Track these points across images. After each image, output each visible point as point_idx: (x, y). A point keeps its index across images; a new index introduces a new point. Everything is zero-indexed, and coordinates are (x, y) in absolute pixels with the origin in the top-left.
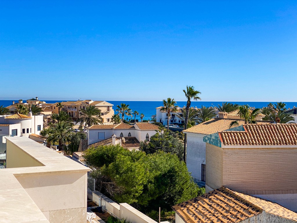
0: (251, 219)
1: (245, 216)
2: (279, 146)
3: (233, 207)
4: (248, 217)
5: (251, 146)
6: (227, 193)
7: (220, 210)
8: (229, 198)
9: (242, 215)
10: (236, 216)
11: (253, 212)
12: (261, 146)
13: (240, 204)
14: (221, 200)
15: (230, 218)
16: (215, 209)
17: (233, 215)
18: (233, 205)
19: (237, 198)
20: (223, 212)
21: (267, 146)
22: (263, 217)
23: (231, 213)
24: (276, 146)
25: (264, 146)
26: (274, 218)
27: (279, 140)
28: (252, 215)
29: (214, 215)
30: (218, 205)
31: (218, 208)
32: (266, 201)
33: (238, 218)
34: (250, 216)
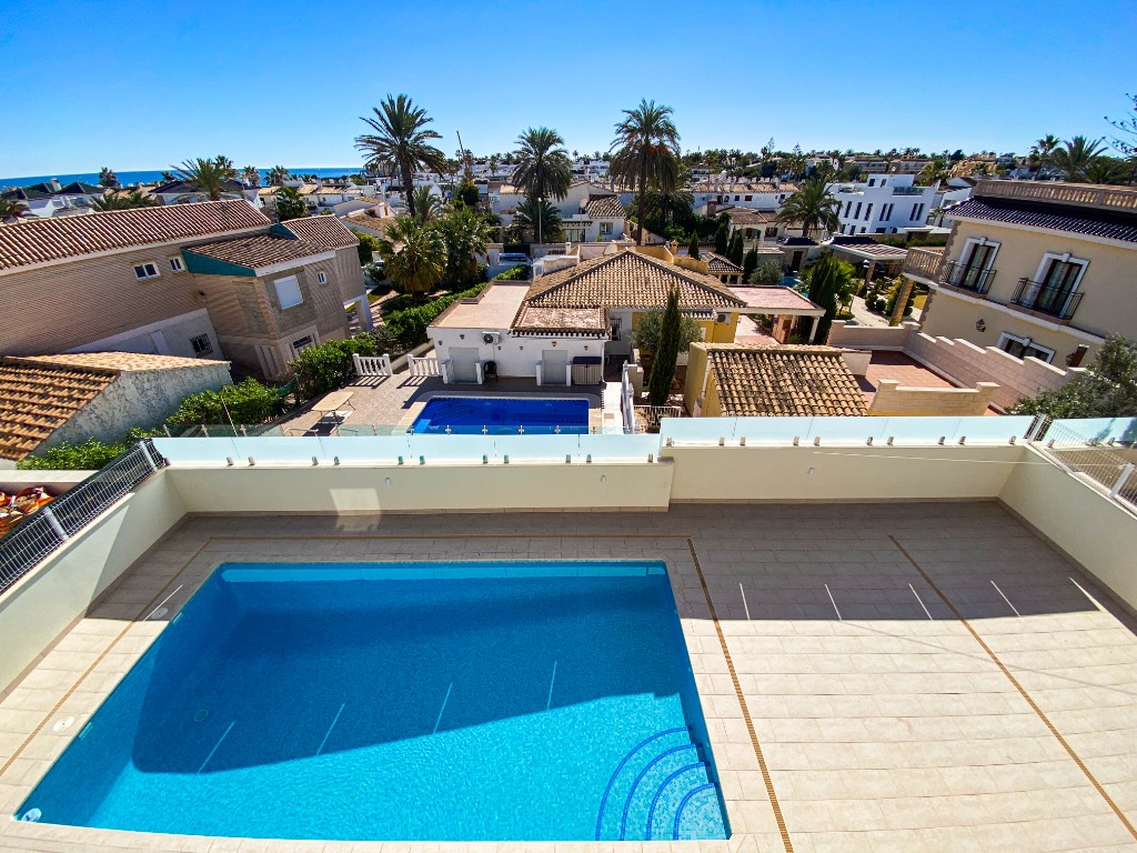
0: (107, 392)
1: (90, 391)
2: (76, 258)
3: (50, 385)
4: (99, 391)
5: (19, 269)
6: (16, 365)
7: (25, 398)
8: (26, 371)
9: (82, 391)
10: (71, 398)
11: (102, 379)
12: (40, 265)
13: (63, 375)
14: (9, 382)
15: (59, 404)
16: (10, 400)
17: (64, 397)
18: (48, 381)
19: (45, 367)
20: (35, 399)
21: (53, 262)
22: (125, 382)
23: (54, 396)
24: (69, 259)
25: (46, 264)
26: (145, 377)
27: (71, 247)
28: (103, 385)
29: (18, 412)
30: (12, 392)
31: (16, 397)
32: (97, 352)
33: (79, 400)
34: (101, 388)
